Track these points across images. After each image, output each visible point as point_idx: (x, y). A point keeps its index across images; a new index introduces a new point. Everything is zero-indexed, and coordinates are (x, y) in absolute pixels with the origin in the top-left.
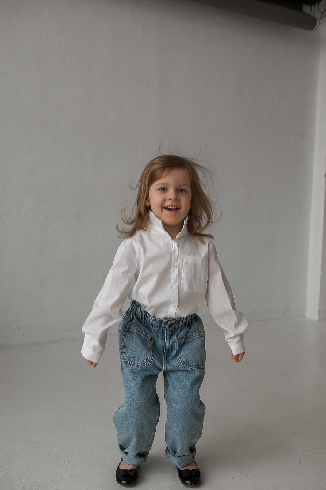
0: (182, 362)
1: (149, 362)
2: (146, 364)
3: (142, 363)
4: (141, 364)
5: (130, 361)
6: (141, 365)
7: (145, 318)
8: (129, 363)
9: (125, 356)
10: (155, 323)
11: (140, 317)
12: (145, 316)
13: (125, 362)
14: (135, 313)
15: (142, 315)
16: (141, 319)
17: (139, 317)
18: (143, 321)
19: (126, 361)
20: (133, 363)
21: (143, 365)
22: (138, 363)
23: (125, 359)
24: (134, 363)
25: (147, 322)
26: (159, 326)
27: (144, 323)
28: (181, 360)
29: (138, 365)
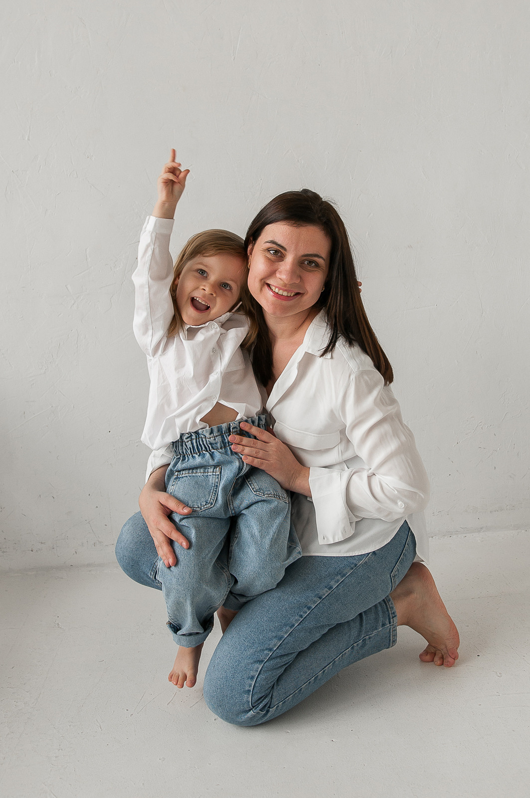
0: (254, 490)
1: (210, 505)
2: (205, 506)
3: (200, 506)
4: (198, 507)
21: (201, 509)
28: (253, 487)
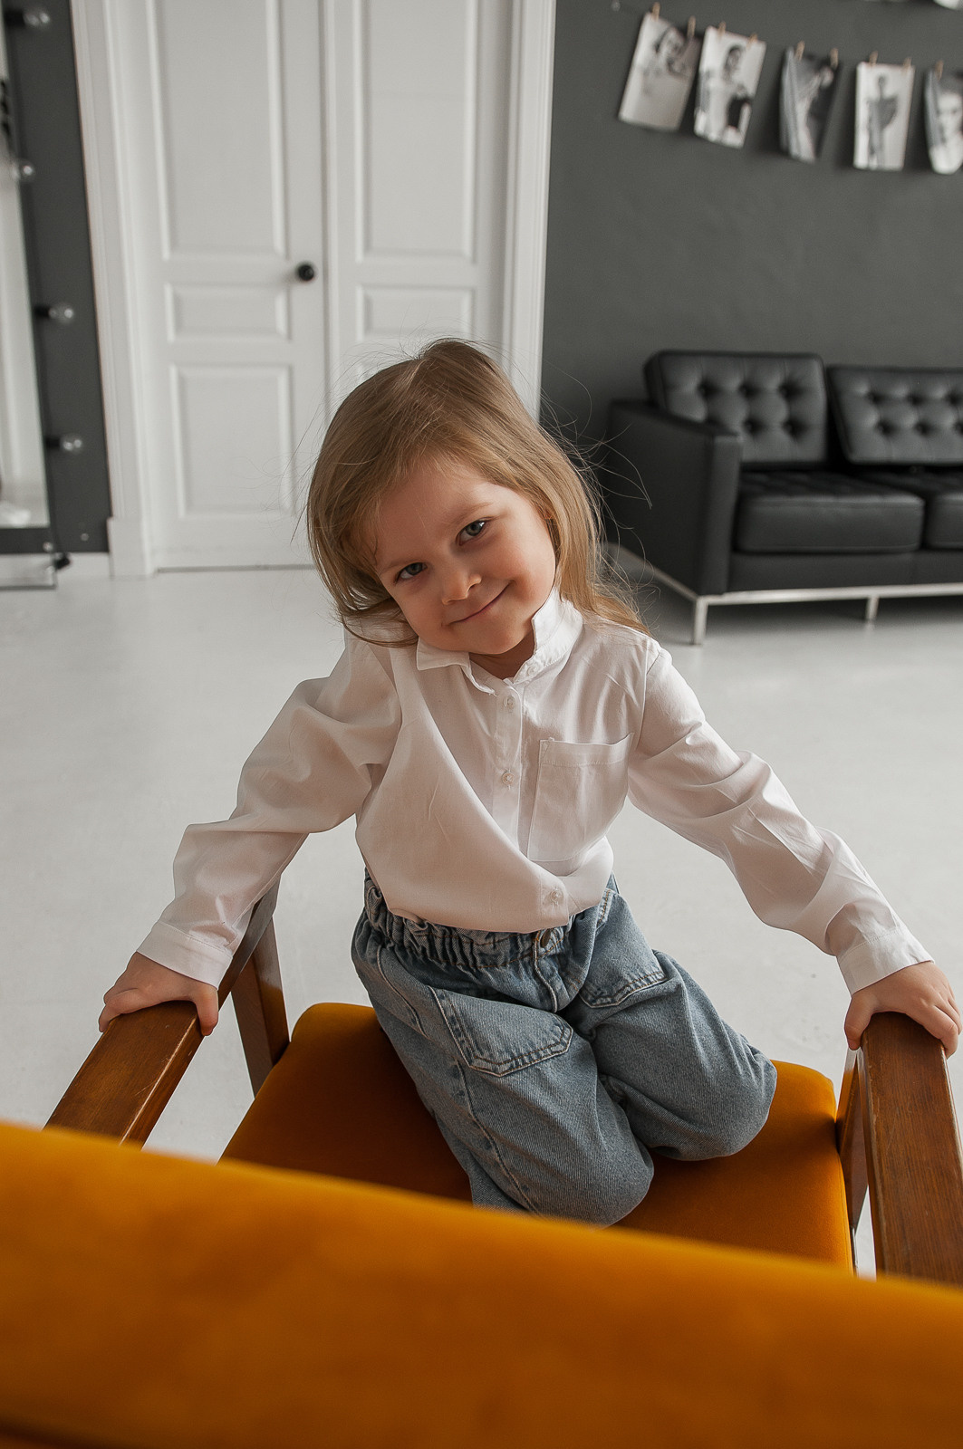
5: (521, 1056)
6: (560, 1047)
7: (447, 947)
8: (524, 1063)
9: (491, 1056)
10: (495, 947)
11: (424, 949)
12: (447, 940)
13: (510, 1069)
14: (402, 941)
15: (431, 941)
16: (432, 955)
17: (419, 950)
18: (440, 962)
19: (509, 1064)
20: (534, 1057)
22: (549, 1047)
23: (500, 1064)
24: (536, 1052)
25: (460, 960)
26: (511, 951)
27: (446, 968)
29: (552, 1053)
